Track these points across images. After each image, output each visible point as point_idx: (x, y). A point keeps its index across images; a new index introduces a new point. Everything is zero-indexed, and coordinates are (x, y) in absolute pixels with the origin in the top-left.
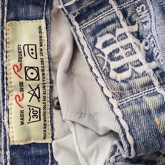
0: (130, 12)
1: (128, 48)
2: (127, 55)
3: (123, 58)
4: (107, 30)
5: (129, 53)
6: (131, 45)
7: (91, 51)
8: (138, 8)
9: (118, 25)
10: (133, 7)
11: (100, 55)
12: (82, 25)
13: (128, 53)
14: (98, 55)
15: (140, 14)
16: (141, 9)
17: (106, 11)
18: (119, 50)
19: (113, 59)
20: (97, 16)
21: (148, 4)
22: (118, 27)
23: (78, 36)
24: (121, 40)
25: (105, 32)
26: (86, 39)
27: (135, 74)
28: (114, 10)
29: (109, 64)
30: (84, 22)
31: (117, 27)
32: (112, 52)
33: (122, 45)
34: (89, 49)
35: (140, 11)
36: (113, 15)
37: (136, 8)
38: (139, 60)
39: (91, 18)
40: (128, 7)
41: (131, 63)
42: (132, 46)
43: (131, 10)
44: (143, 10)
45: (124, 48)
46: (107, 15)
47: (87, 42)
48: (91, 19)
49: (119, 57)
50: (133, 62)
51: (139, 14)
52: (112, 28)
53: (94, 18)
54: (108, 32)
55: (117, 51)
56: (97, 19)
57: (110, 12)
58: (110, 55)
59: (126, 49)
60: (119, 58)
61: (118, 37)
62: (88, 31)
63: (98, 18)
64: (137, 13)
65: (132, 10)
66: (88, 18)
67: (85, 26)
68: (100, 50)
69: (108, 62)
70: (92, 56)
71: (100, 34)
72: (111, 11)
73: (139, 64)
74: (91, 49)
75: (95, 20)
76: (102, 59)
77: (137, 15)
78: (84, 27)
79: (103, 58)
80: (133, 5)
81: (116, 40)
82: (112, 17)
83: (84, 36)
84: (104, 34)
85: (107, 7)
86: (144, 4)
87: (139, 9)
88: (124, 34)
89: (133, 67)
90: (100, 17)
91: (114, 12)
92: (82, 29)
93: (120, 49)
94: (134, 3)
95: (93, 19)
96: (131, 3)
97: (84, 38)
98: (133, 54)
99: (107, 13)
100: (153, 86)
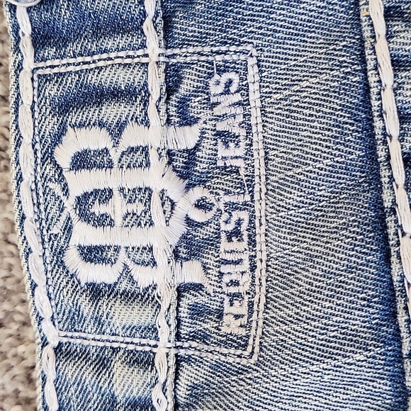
0: (189, 82)
1: (137, 201)
2: (126, 223)
3: (111, 224)
4: (100, 118)
5: (135, 217)
6: (150, 195)
7: (39, 161)
8: (216, 77)
9: (138, 113)
10: (205, 69)
11: (57, 188)
12: (43, 60)
13: (129, 217)
14: (51, 185)
15: (215, 98)
16: (224, 86)
17: (122, 50)
18: (111, 197)
19: (85, 216)
20: (93, 54)
21: (250, 79)
22: (137, 121)
23: (19, 94)
24: (129, 166)
25: (94, 120)
26: (36, 115)
27: (126, 281)
28: (146, 56)
29: (71, 228)
30: (52, 53)
31: (132, 119)
32: (92, 193)
33: (124, 186)
34: (35, 153)
35: (221, 89)
36: (135, 72)
37: (210, 75)
38: (151, 249)
39: (74, 52)
40: (188, 65)
41: (127, 248)
42: (150, 200)
43: (193, 77)
44: (229, 90)
45: (125, 196)
46: (120, 64)
47: (34, 127)
48: (75, 57)
49: (103, 215)
50: (133, 248)
51: (213, 100)
52: (118, 117)
53: (82, 56)
54: (101, 125)
55: (105, 195)
56: (88, 63)
57: (133, 57)
58: (83, 201)
59: (130, 201)
60: (103, 221)
61: (123, 153)
62: (52, 90)
63: (94, 62)
64: (207, 94)
65: (197, 78)
66: (65, 46)
67: (50, 67)
68: (61, 172)
69: (69, 218)
70: (36, 178)
71: (79, 120)
72: (138, 56)
73: (147, 260)
74: (39, 155)
75: (85, 63)
76: (58, 202)
77: (208, 99)
78: (48, 71)
79: (61, 201)
80: (207, 62)
81: (115, 161)
82: (132, 77)
83: (36, 99)
84: (90, 123)
85: (130, 39)
86: (238, 75)
87: (218, 83)
88: (145, 150)
89: (129, 262)
90: (99, 60)
91: (142, 64)
92: (39, 76)
93: (116, 193)
94: (210, 58)
95: (80, 59)
96: (202, 55)
97: (32, 108)
98: (143, 225)
99: (122, 57)
100: (154, 334)
